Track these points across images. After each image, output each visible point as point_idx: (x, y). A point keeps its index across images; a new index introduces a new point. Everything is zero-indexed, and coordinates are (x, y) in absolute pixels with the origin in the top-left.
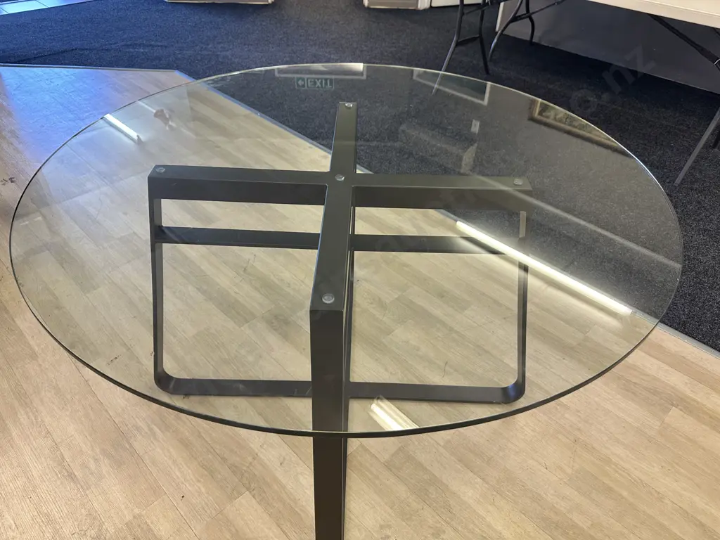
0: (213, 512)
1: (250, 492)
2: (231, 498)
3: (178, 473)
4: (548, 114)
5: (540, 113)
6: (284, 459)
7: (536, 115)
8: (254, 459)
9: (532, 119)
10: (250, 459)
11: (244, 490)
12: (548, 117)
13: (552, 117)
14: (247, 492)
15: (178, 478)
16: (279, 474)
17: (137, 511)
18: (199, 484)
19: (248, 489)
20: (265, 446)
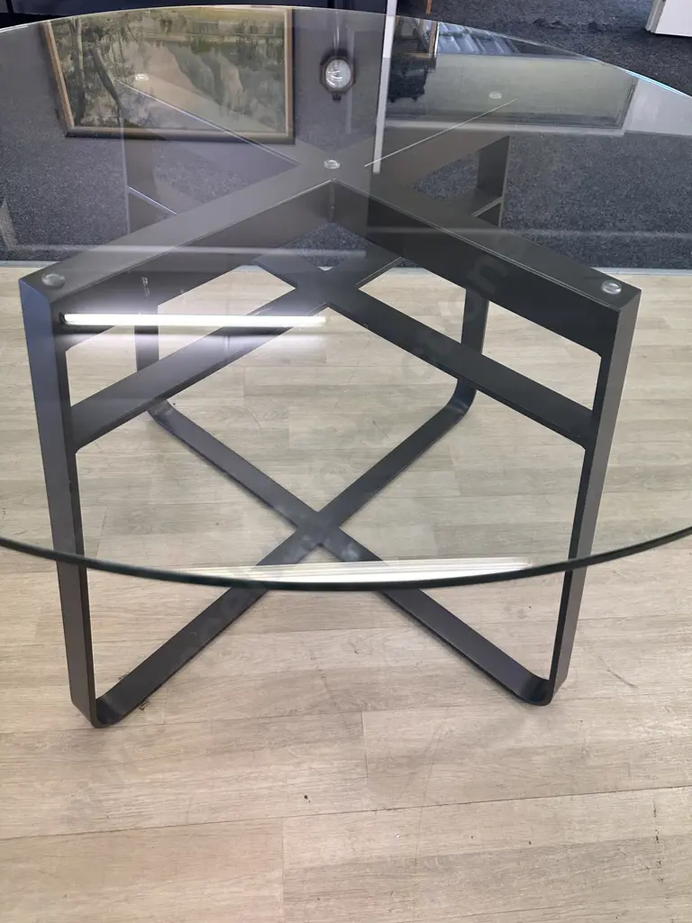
0: (359, 770)
1: (366, 710)
2: (356, 738)
3: (265, 784)
4: (90, 119)
5: (77, 122)
6: (352, 645)
7: (72, 127)
8: (323, 677)
9: (70, 135)
10: (319, 682)
11: (357, 717)
12: (90, 124)
13: (97, 122)
14: (364, 714)
15: (270, 788)
16: (368, 663)
17: (277, 874)
18: (305, 766)
19: (360, 711)
20: (317, 654)
